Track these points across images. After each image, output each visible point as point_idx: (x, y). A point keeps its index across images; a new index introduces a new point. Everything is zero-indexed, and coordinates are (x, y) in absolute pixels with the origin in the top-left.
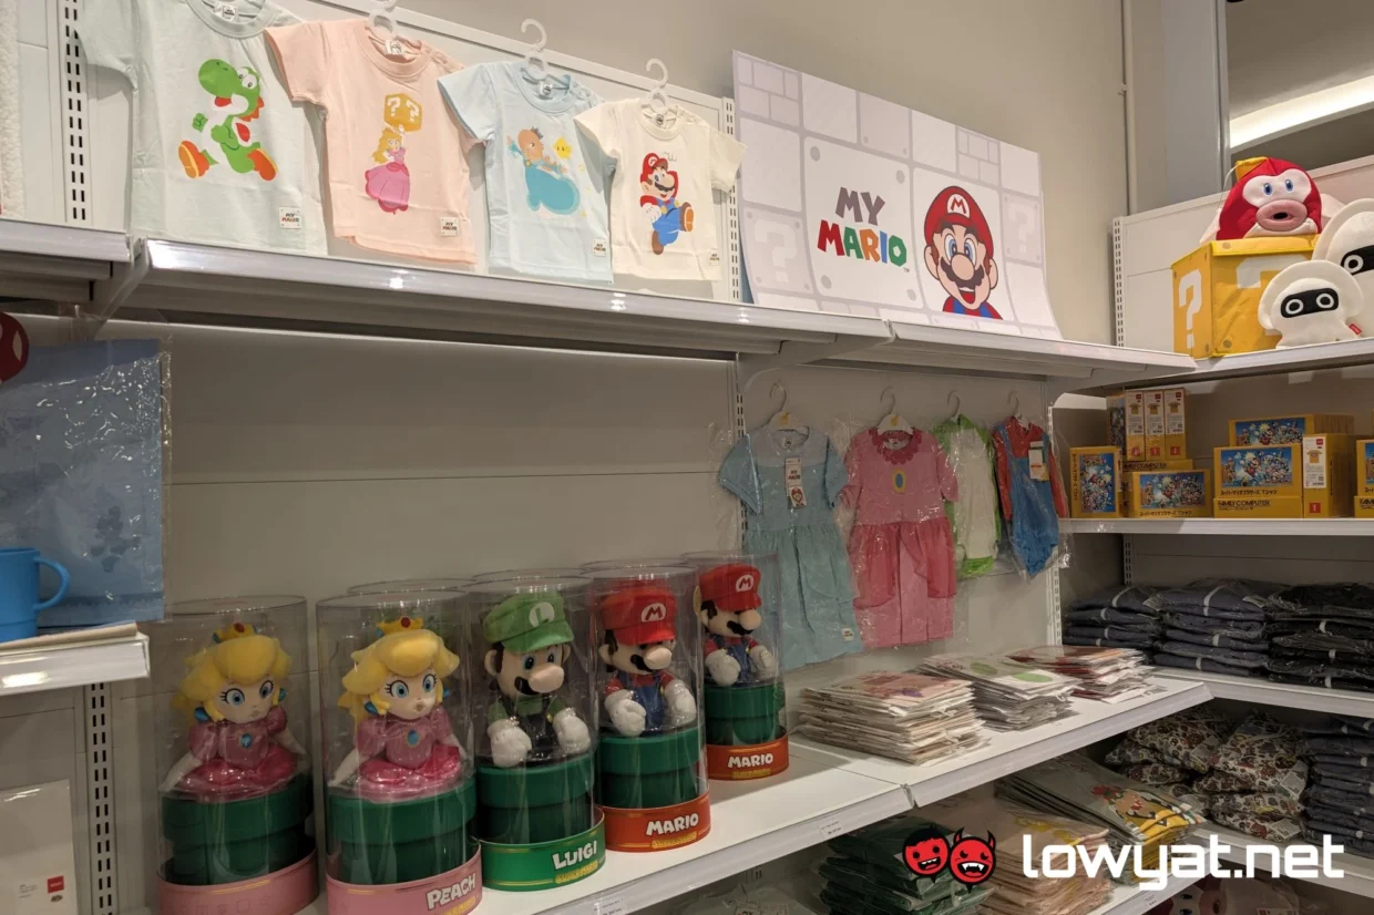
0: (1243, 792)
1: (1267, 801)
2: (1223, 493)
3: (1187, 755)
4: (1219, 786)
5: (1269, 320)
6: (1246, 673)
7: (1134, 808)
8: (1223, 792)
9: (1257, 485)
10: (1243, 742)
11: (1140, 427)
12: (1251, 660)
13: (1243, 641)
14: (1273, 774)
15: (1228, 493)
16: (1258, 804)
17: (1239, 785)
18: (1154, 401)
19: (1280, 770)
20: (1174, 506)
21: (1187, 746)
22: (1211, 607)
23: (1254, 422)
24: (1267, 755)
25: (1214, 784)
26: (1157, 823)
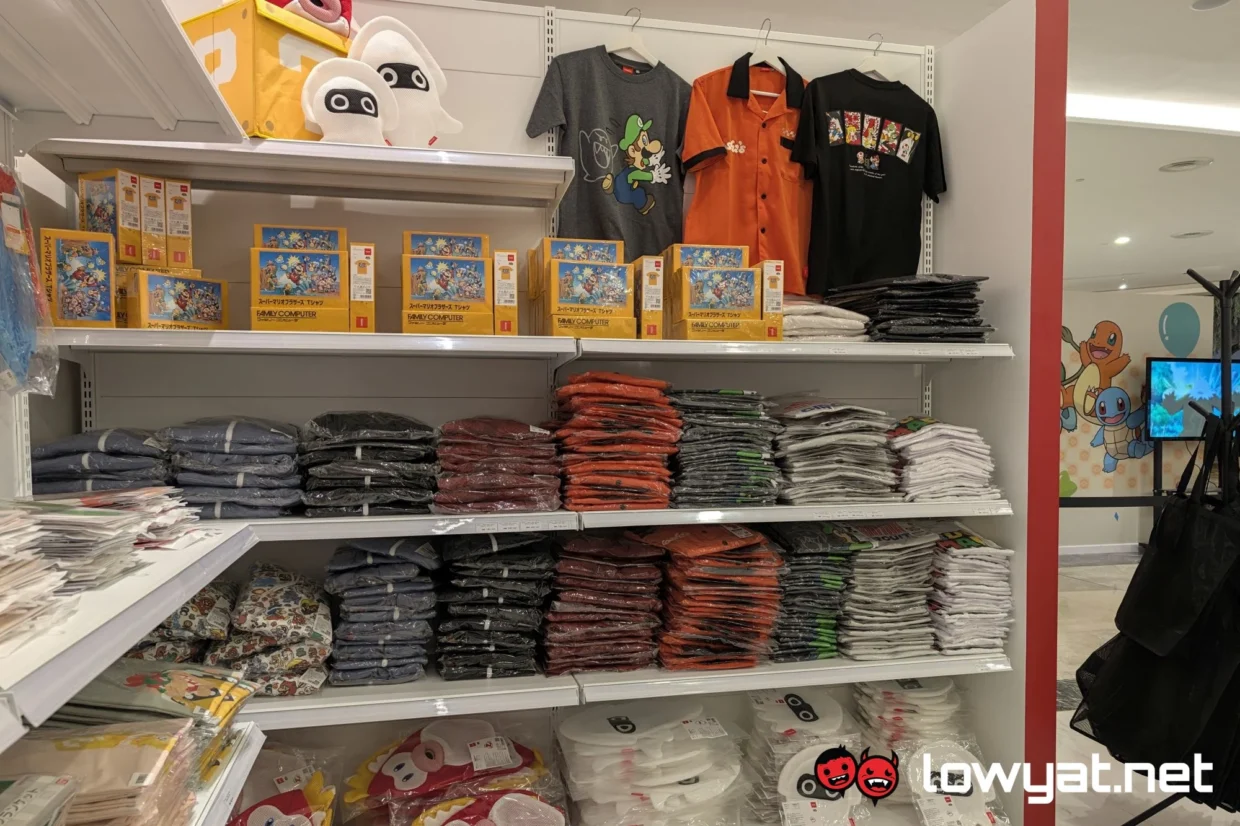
0: (267, 650)
1: (295, 652)
2: (261, 302)
3: (202, 625)
4: (240, 651)
5: (313, 110)
6: (275, 512)
7: (190, 689)
8: (243, 657)
9: (302, 294)
10: (264, 595)
11: (136, 220)
12: (284, 497)
13: (272, 477)
14: (302, 622)
15: (268, 302)
16: (286, 659)
17: (263, 644)
18: (153, 191)
19: (307, 616)
20: (189, 319)
21: (199, 613)
22: (233, 443)
23: (285, 230)
24: (292, 603)
25: (234, 649)
26: (224, 700)
